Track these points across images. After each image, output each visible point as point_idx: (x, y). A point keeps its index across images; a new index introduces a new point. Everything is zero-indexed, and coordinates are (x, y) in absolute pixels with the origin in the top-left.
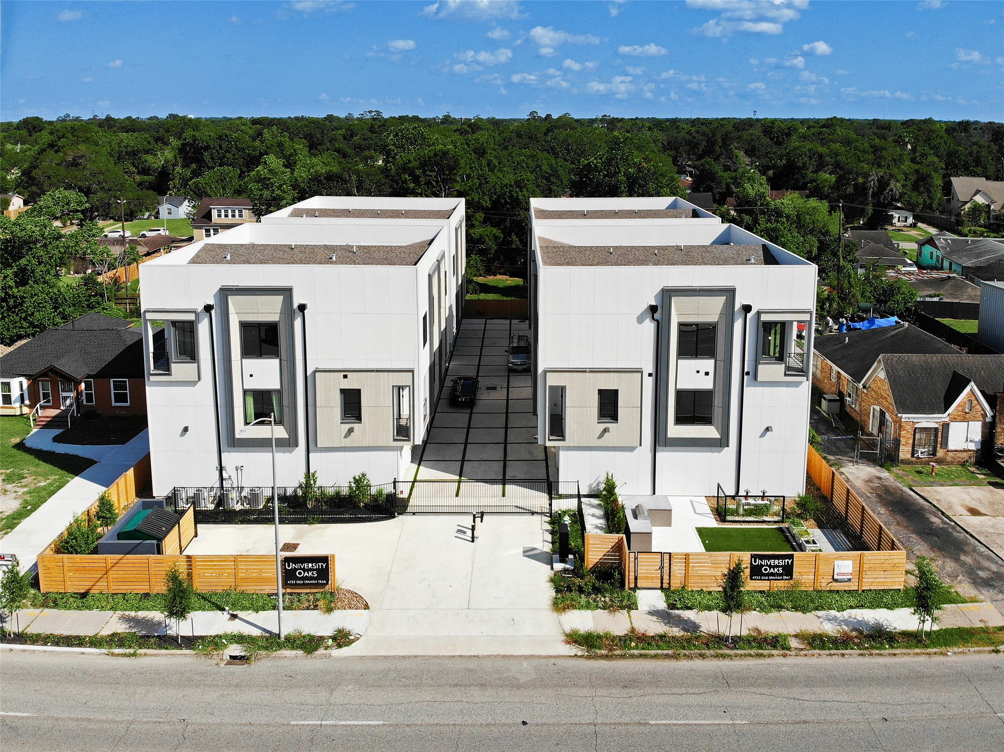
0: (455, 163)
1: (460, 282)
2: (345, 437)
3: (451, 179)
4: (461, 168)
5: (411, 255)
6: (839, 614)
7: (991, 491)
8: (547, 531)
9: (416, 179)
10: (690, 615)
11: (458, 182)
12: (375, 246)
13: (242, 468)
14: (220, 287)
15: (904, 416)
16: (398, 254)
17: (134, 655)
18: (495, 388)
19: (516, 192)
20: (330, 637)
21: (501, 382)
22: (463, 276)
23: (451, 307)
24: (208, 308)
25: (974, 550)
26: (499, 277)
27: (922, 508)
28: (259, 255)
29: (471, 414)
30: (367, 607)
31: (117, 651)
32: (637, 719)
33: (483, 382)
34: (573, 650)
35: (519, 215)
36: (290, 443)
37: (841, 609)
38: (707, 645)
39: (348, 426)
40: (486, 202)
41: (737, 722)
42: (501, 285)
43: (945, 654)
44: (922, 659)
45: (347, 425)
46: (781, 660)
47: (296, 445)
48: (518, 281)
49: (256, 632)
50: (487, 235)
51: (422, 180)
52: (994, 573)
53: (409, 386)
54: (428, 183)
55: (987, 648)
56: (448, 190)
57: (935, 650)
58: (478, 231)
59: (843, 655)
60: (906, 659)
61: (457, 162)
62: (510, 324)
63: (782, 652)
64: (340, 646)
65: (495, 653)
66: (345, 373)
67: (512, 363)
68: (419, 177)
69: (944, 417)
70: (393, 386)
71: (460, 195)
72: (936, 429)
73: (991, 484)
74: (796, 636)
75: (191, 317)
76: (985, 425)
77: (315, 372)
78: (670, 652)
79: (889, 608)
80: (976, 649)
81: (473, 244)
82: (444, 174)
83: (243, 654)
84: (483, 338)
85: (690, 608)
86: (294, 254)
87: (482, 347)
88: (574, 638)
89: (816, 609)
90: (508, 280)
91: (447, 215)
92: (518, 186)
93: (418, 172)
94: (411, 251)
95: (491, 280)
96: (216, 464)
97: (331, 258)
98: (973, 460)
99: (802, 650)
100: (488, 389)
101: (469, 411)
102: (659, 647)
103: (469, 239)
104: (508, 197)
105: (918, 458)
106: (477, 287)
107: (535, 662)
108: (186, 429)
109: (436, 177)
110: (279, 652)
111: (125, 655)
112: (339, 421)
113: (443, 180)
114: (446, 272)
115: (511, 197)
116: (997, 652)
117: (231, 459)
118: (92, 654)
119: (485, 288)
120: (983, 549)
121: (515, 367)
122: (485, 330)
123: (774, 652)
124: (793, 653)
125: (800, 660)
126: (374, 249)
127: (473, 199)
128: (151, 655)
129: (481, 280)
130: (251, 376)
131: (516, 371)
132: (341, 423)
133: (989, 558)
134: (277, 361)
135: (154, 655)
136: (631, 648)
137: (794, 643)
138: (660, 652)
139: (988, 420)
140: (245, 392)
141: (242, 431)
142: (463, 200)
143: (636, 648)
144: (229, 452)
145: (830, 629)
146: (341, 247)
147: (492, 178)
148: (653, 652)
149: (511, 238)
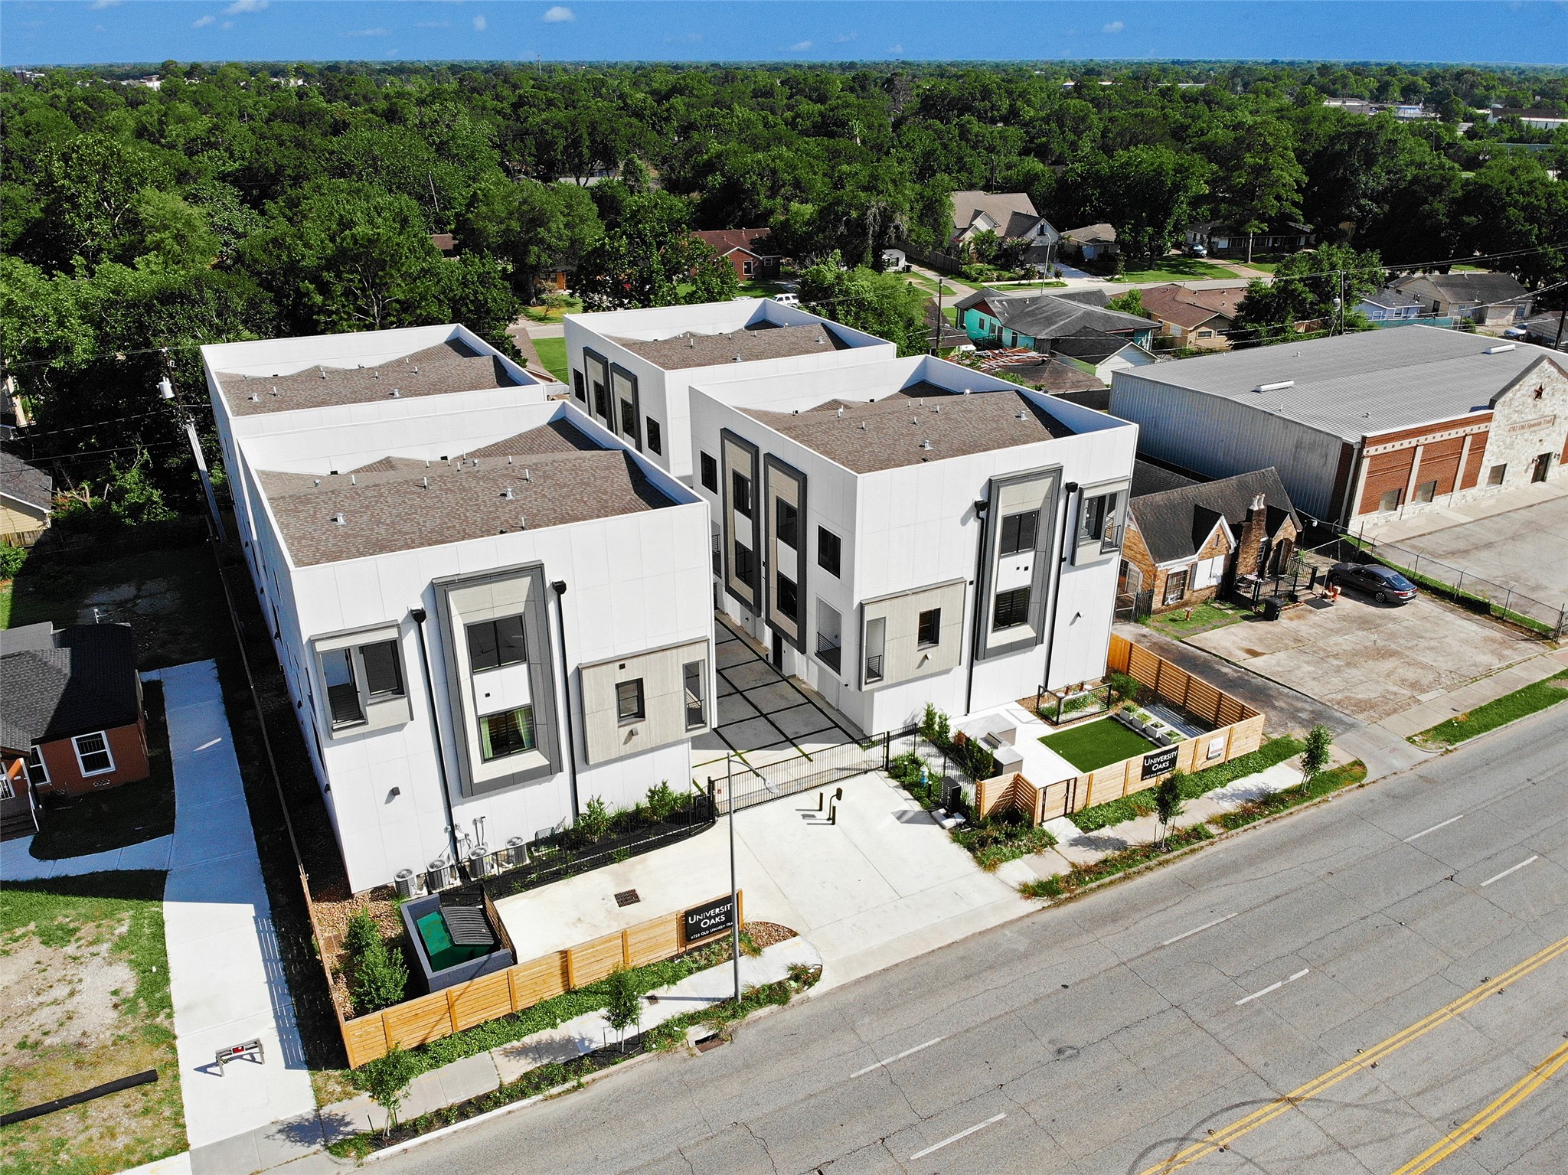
2: (625, 743)
6: (1223, 790)
7: (1252, 627)
8: (897, 787)
9: (325, 289)
10: (1106, 832)
13: (482, 821)
14: (430, 581)
15: (1162, 564)
17: (580, 1086)
20: (789, 979)
24: (418, 616)
25: (1281, 693)
27: (1206, 660)
30: (795, 934)
31: (555, 1090)
32: (1151, 945)
34: (1036, 904)
36: (550, 770)
37: (1223, 785)
38: (1148, 857)
39: (628, 729)
41: (1229, 917)
43: (1326, 801)
44: (1313, 810)
45: (626, 727)
46: (1210, 850)
47: (556, 773)
49: (702, 1006)
52: (1312, 712)
53: (704, 660)
54: (348, 293)
55: (1354, 786)
57: (1318, 799)
59: (1254, 827)
60: (1302, 814)
63: (1208, 841)
64: (811, 985)
65: (970, 933)
66: (622, 663)
68: (330, 283)
69: (1195, 558)
70: (683, 665)
72: (1185, 572)
73: (1246, 618)
74: (1209, 822)
75: (391, 634)
76: (1227, 556)
77: (579, 670)
78: (1121, 874)
79: (1259, 772)
80: (1347, 788)
83: (711, 1033)
85: (1103, 826)
88: (1030, 891)
89: (1204, 791)
96: (445, 824)
98: (1214, 595)
99: (1221, 834)
102: (1110, 874)
105: (1168, 605)
107: (1015, 927)
108: (395, 792)
109: (360, 281)
110: (749, 1016)
111: (568, 1091)
112: (617, 725)
116: (1362, 786)
117: (467, 811)
118: (524, 1108)
120: (1286, 690)
123: (1203, 843)
124: (1217, 839)
125: (1225, 844)
128: (601, 1078)
130: (488, 695)
132: (618, 727)
133: (1297, 699)
134: (524, 667)
135: (607, 1076)
136: (1088, 883)
137: (1213, 830)
138: (1112, 877)
139: (1231, 552)
140: (479, 719)
141: (482, 772)
143: (1092, 881)
144: (462, 804)
145: (1230, 807)
148: (1107, 880)
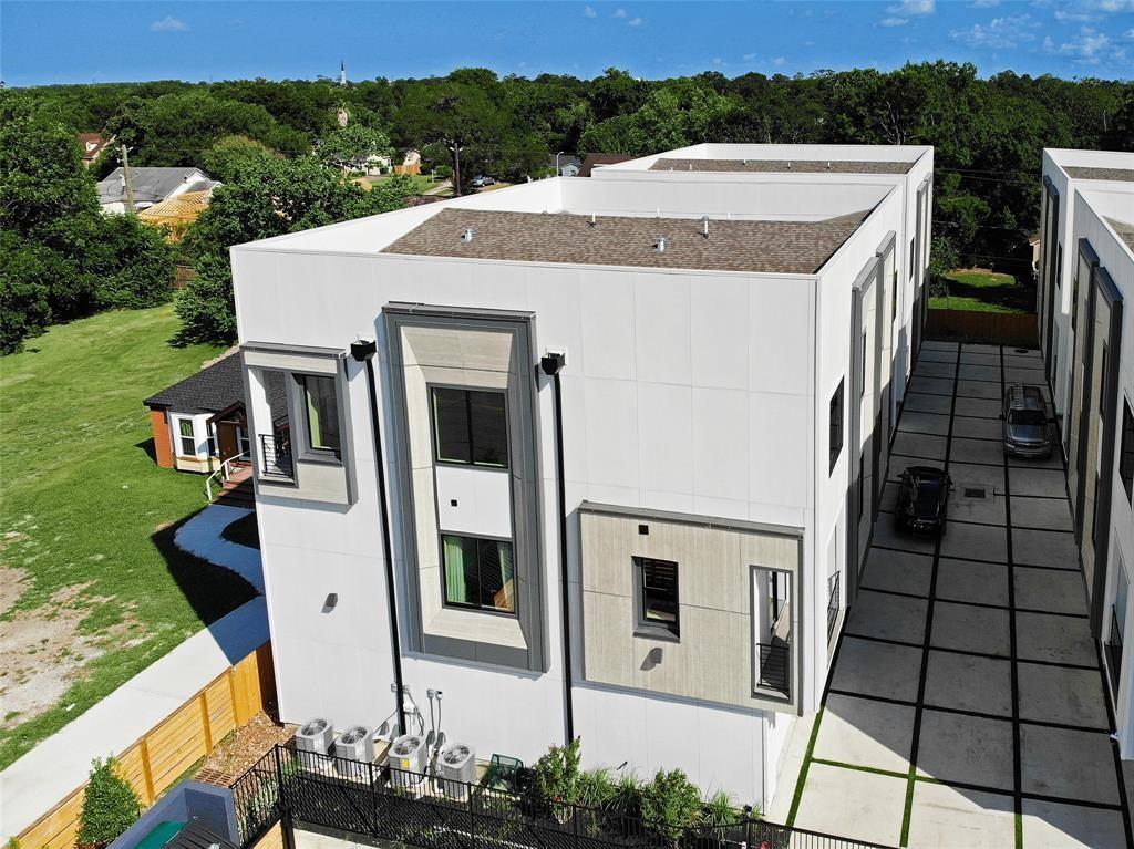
0: (919, 95)
1: (921, 283)
2: (644, 668)
3: (912, 120)
4: (927, 103)
5: (821, 242)
9: (858, 121)
11: (922, 126)
12: (750, 223)
13: (439, 696)
14: (386, 304)
16: (794, 238)
18: (980, 494)
19: (1013, 144)
21: (991, 480)
22: (927, 271)
23: (902, 332)
24: (362, 351)
26: (976, 271)
28: (527, 234)
29: (937, 557)
33: (960, 477)
35: (1017, 178)
36: (530, 661)
39: (651, 644)
40: (966, 157)
42: (979, 284)
45: (648, 641)
47: (543, 668)
48: (1008, 279)
50: (965, 209)
51: (868, 121)
53: (791, 573)
54: (876, 127)
56: (907, 136)
58: (952, 201)
61: (922, 95)
62: (1002, 355)
66: (644, 523)
67: (1014, 443)
68: (863, 117)
70: (752, 568)
71: (924, 142)
75: (329, 367)
77: (580, 511)
81: (943, 221)
82: (901, 113)
84: (956, 379)
86: (590, 236)
87: (954, 397)
90: (991, 276)
91: (905, 168)
92: (1016, 137)
93: (862, 111)
94: (822, 234)
95: (963, 275)
96: (392, 679)
97: (656, 246)
100: (970, 493)
101: (932, 550)
103: (938, 214)
104: (1000, 151)
106: (946, 289)
108: (331, 601)
109: (889, 116)
112: (631, 628)
113: (900, 122)
114: (895, 275)
115: (1005, 150)
117: (419, 671)
119: (959, 289)
121: (1019, 451)
122: (958, 364)
126: (746, 228)
127: (945, 151)
129: (951, 275)
131: (1021, 458)
132: (636, 635)
134: (505, 477)
140: (444, 537)
141: (438, 620)
142: (930, 150)
144: (414, 657)
146: (685, 224)
147: (974, 123)
149: (1002, 213)
